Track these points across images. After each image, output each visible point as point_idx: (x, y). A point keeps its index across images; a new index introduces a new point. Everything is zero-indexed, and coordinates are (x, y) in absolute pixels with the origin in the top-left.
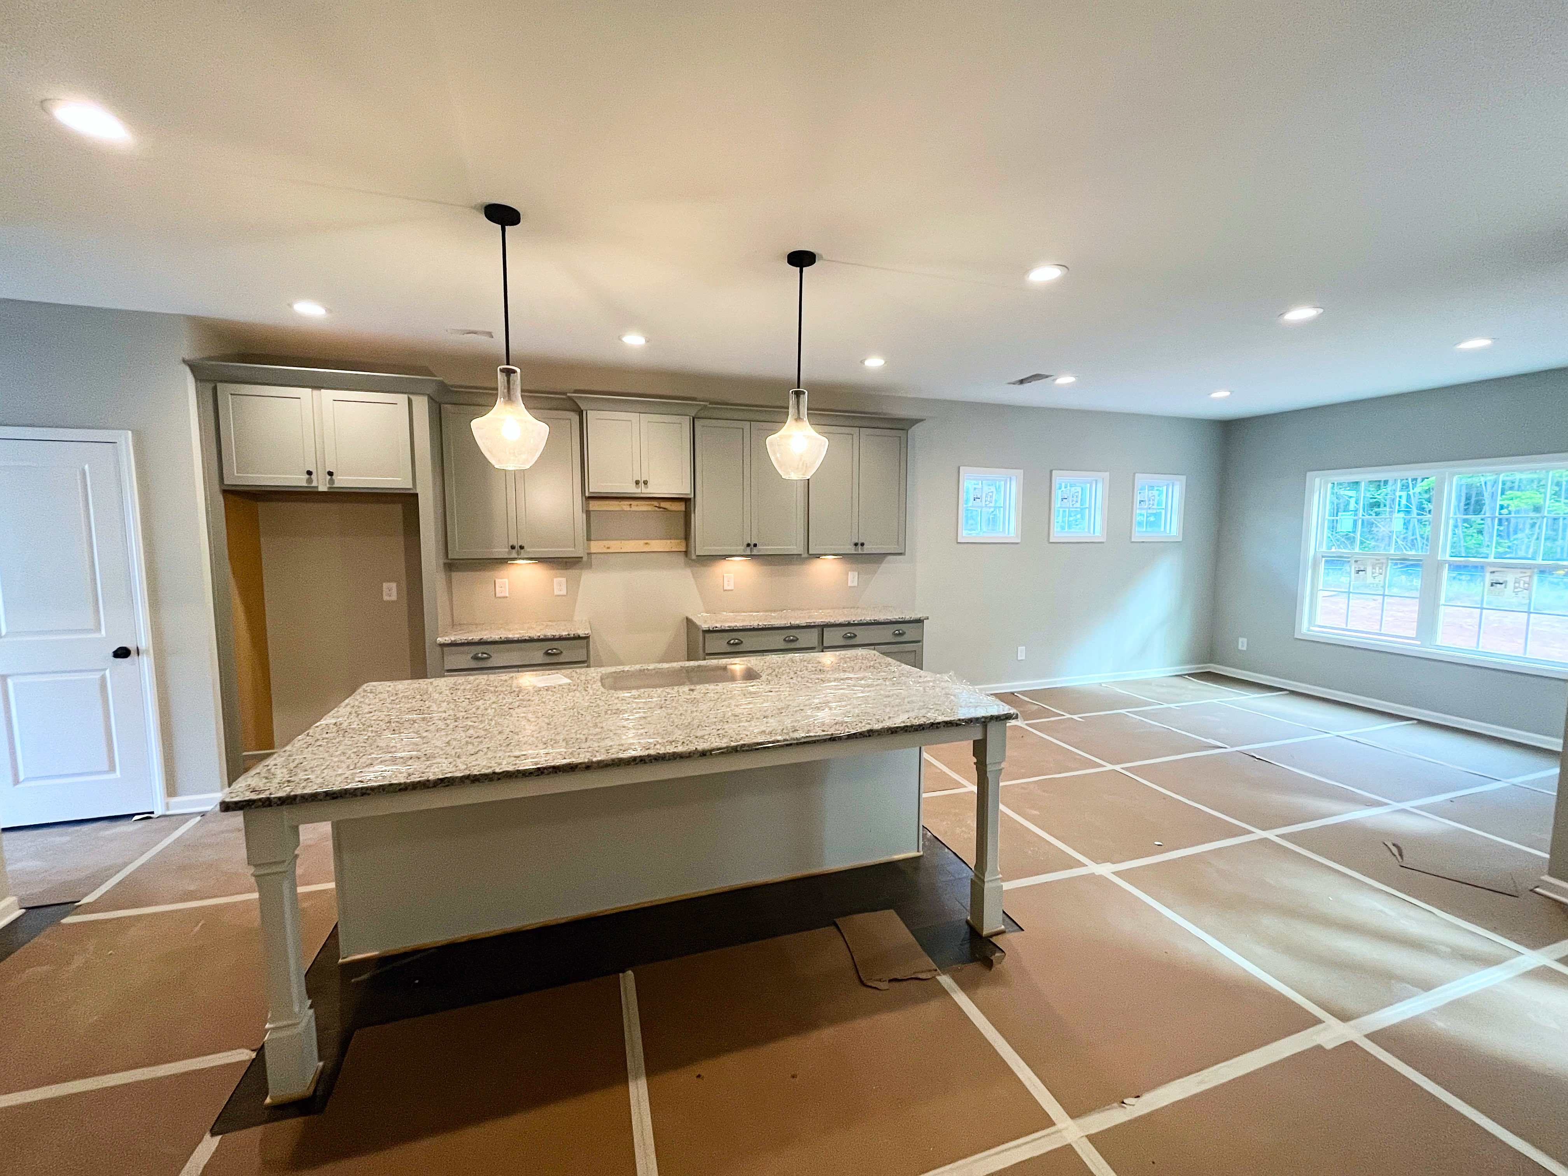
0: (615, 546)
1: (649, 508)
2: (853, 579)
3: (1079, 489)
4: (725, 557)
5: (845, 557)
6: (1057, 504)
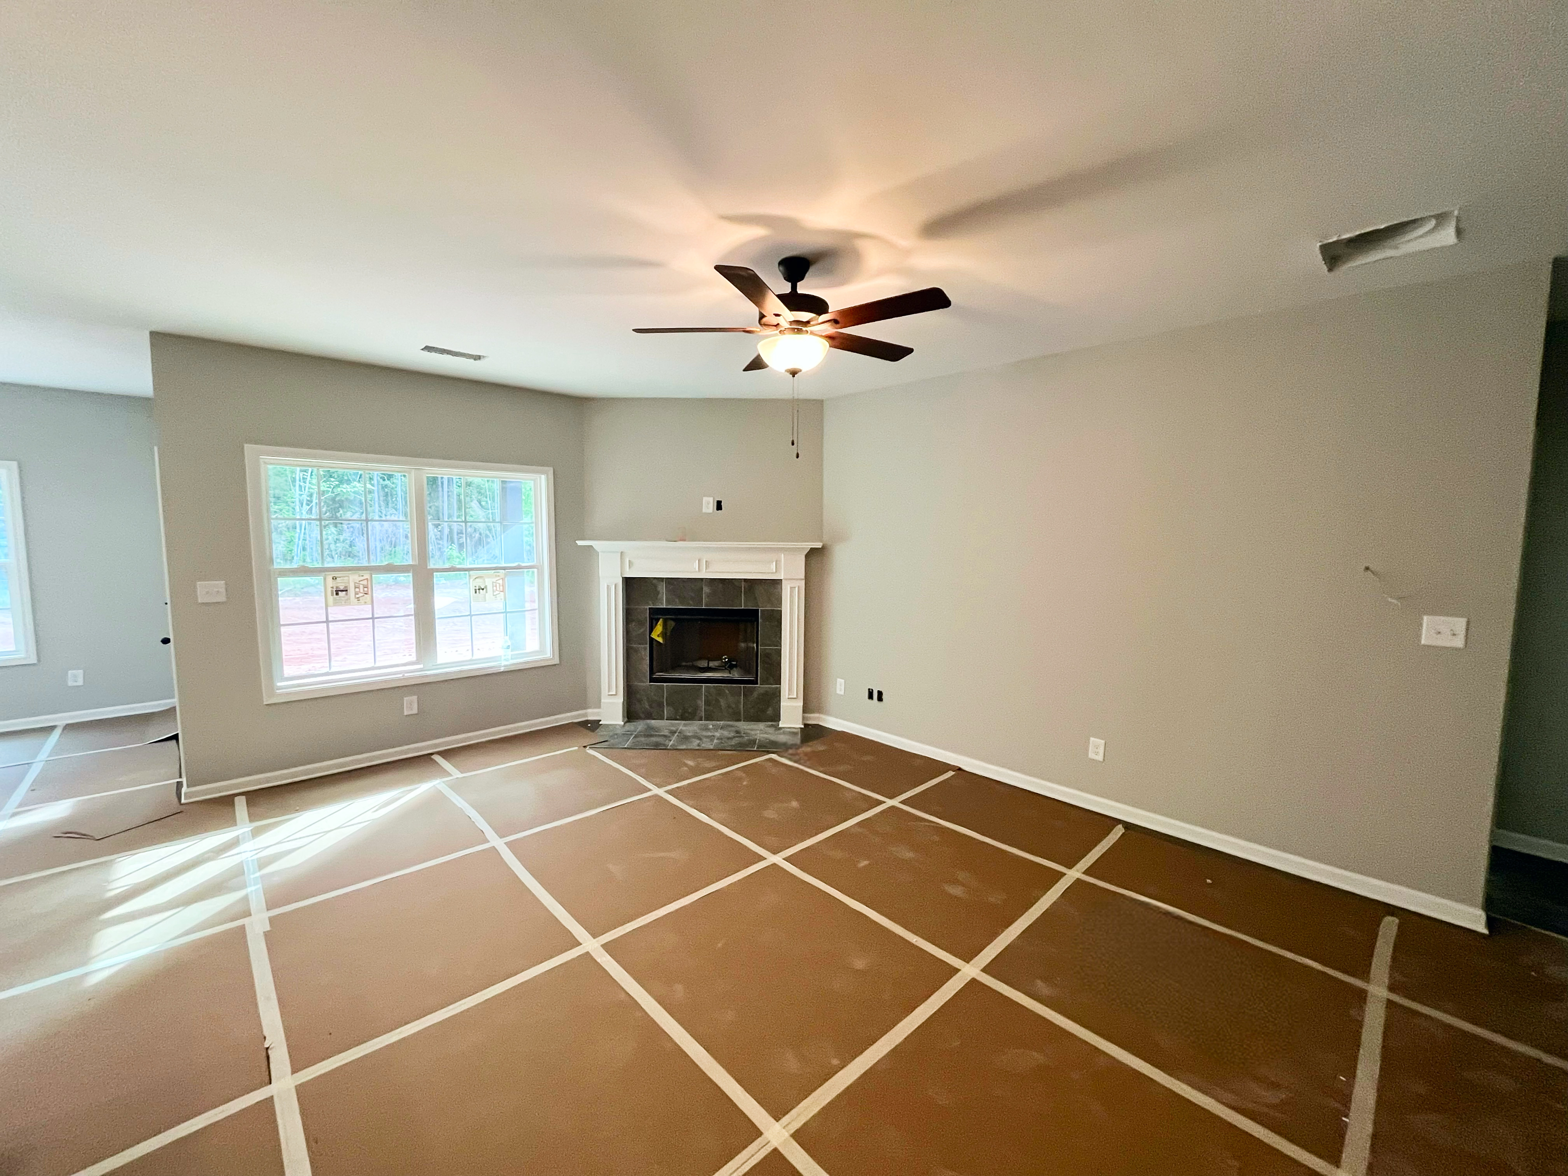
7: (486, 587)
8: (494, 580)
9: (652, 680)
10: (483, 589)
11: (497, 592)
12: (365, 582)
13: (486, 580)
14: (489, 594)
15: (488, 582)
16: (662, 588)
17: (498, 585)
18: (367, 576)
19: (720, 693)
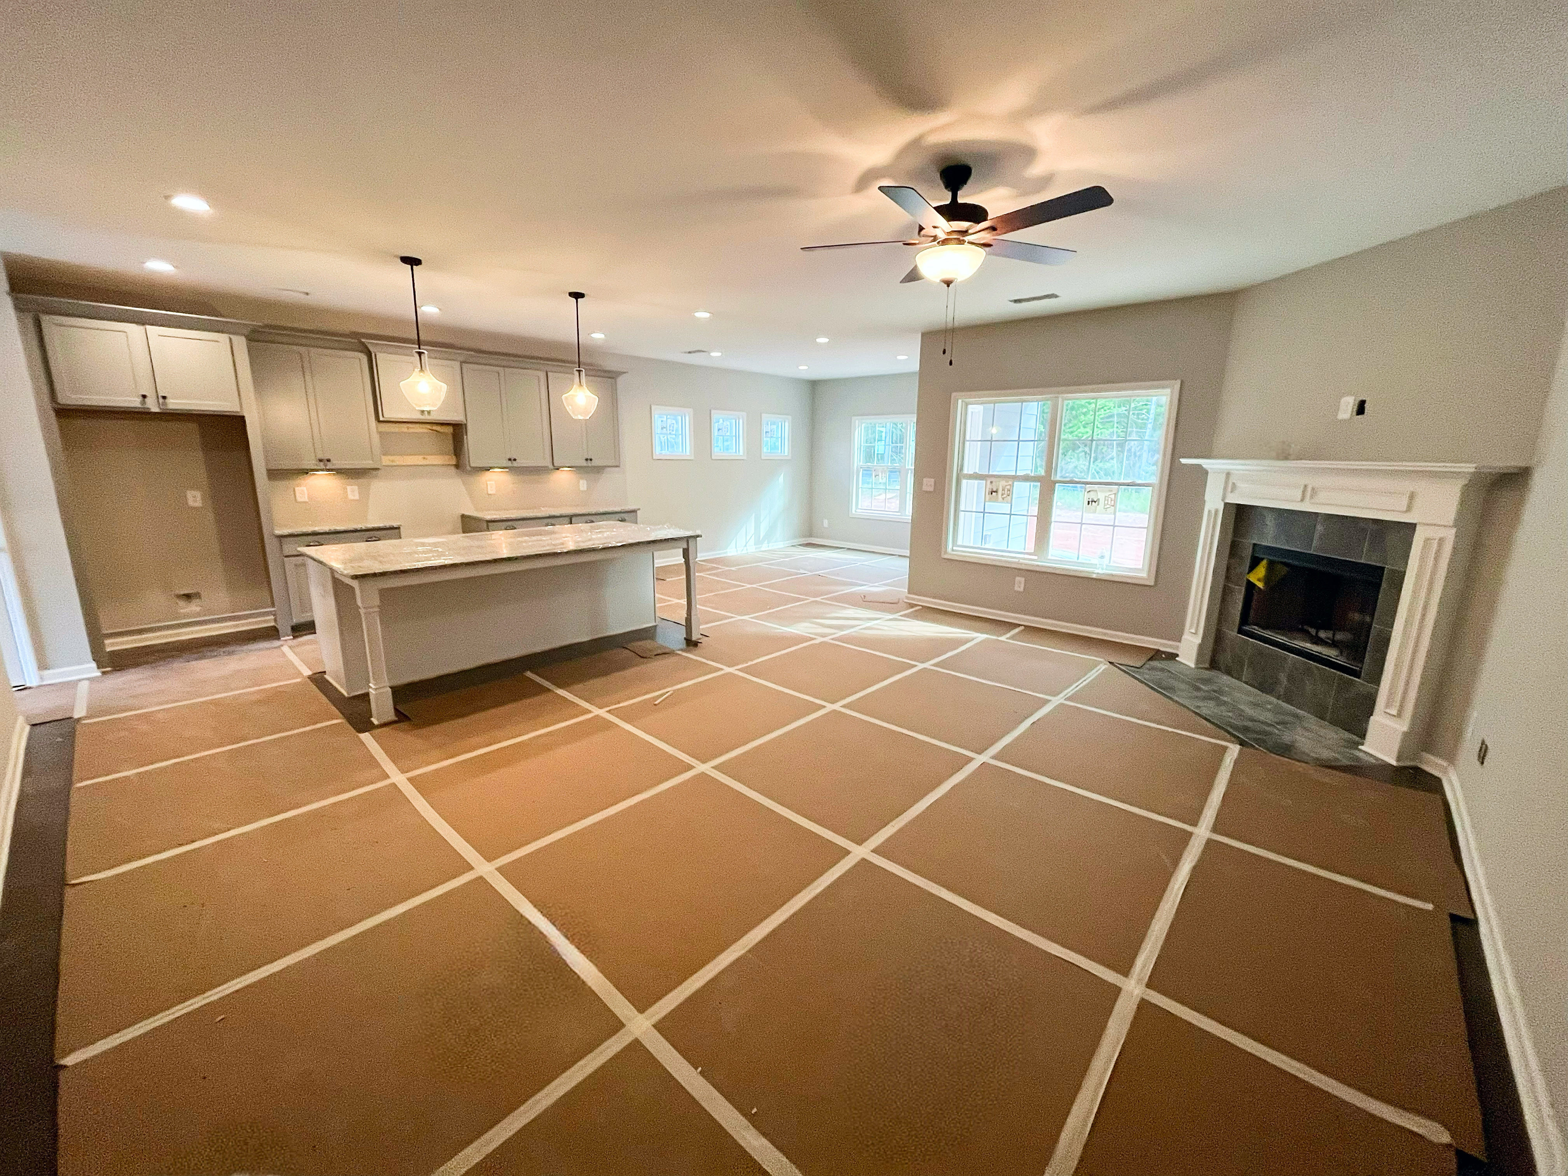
0: (399, 460)
1: (426, 431)
2: (583, 485)
3: (729, 424)
4: (488, 469)
5: (578, 469)
6: (715, 433)
7: (1098, 499)
8: (1107, 494)
9: (1240, 631)
10: (1095, 502)
11: (1108, 506)
12: (1008, 487)
13: (1099, 493)
14: (1100, 508)
15: (1101, 496)
16: (1270, 522)
17: (1110, 499)
18: (1010, 483)
19: (1308, 671)
